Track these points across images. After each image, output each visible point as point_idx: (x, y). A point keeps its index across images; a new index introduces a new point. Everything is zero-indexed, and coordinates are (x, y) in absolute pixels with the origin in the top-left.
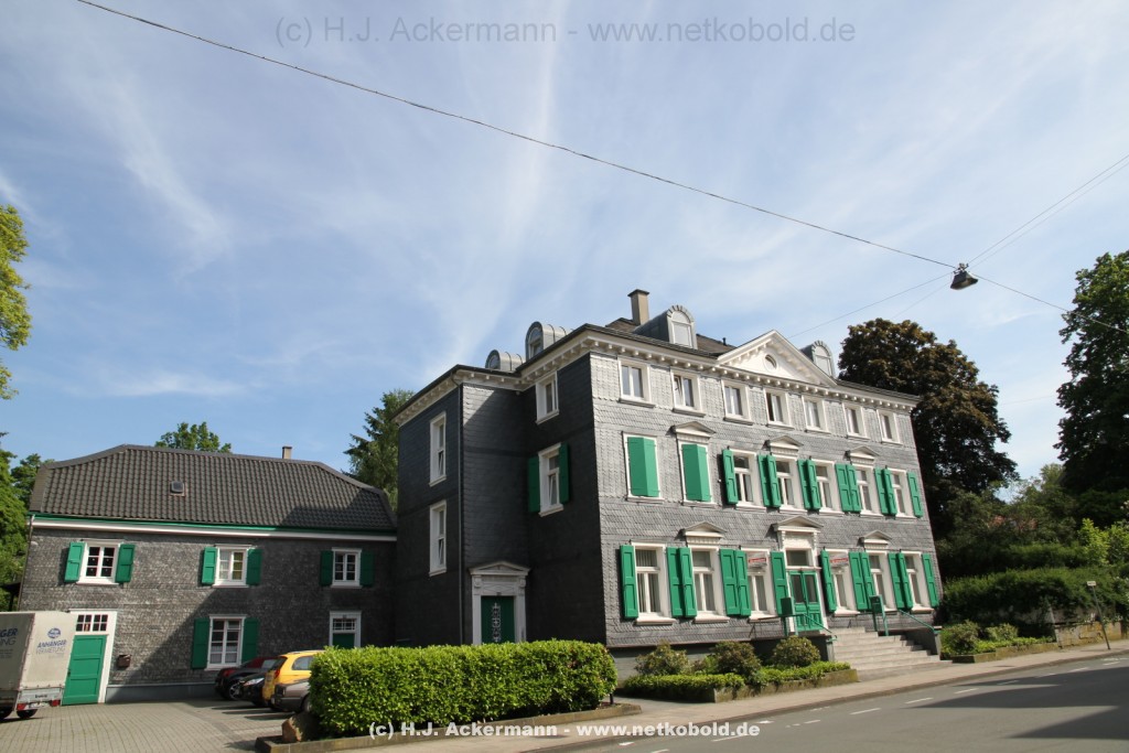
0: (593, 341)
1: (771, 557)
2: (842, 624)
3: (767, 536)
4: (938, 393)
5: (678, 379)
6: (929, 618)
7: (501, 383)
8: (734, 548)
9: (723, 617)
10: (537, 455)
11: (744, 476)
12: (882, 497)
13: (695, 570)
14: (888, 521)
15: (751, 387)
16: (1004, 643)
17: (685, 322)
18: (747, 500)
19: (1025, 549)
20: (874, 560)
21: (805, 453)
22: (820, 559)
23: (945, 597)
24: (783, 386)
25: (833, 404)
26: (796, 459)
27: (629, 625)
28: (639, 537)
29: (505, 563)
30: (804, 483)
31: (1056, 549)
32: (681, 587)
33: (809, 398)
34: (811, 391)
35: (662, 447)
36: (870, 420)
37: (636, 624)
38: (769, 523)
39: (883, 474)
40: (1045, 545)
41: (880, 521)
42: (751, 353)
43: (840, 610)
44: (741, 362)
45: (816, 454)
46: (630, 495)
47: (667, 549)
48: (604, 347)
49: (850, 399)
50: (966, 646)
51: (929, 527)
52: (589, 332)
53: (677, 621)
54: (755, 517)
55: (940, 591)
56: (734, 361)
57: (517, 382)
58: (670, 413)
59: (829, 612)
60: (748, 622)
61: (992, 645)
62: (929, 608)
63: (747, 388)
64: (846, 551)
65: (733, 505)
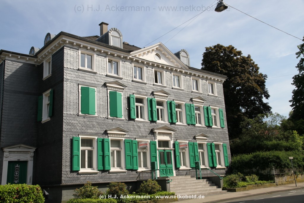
0: (66, 41)
1: (150, 144)
2: (182, 173)
3: (149, 134)
4: (240, 77)
5: (110, 61)
6: (224, 171)
7: (27, 60)
8: (132, 139)
9: (124, 170)
10: (42, 95)
11: (141, 107)
12: (206, 119)
13: (111, 149)
14: (208, 129)
15: (147, 67)
16: (251, 183)
17: (118, 36)
18: (141, 118)
19: (270, 143)
20: (201, 146)
21: (171, 98)
22: (174, 145)
23: (232, 163)
24: (163, 67)
25: (187, 77)
26: (166, 100)
27: (75, 175)
28: (83, 134)
29: (22, 145)
30: (169, 111)
31: (282, 143)
32: (103, 157)
33: (175, 74)
34: (176, 71)
35: (99, 92)
36: (203, 85)
37: (78, 174)
38: (151, 128)
39: (207, 109)
40: (278, 142)
41: (205, 129)
42: (148, 52)
43: (182, 167)
44: (143, 56)
45: (176, 99)
46: (80, 114)
47: (97, 139)
48: (72, 44)
49: (195, 75)
50: (234, 184)
51: (227, 132)
52: (63, 36)
53: (100, 172)
54: (144, 126)
55: (230, 160)
56: (140, 55)
57: (36, 61)
58: (105, 77)
59: (177, 168)
60: (137, 172)
61: (245, 184)
62: (224, 167)
63: (145, 68)
64: (187, 142)
65: (134, 120)
